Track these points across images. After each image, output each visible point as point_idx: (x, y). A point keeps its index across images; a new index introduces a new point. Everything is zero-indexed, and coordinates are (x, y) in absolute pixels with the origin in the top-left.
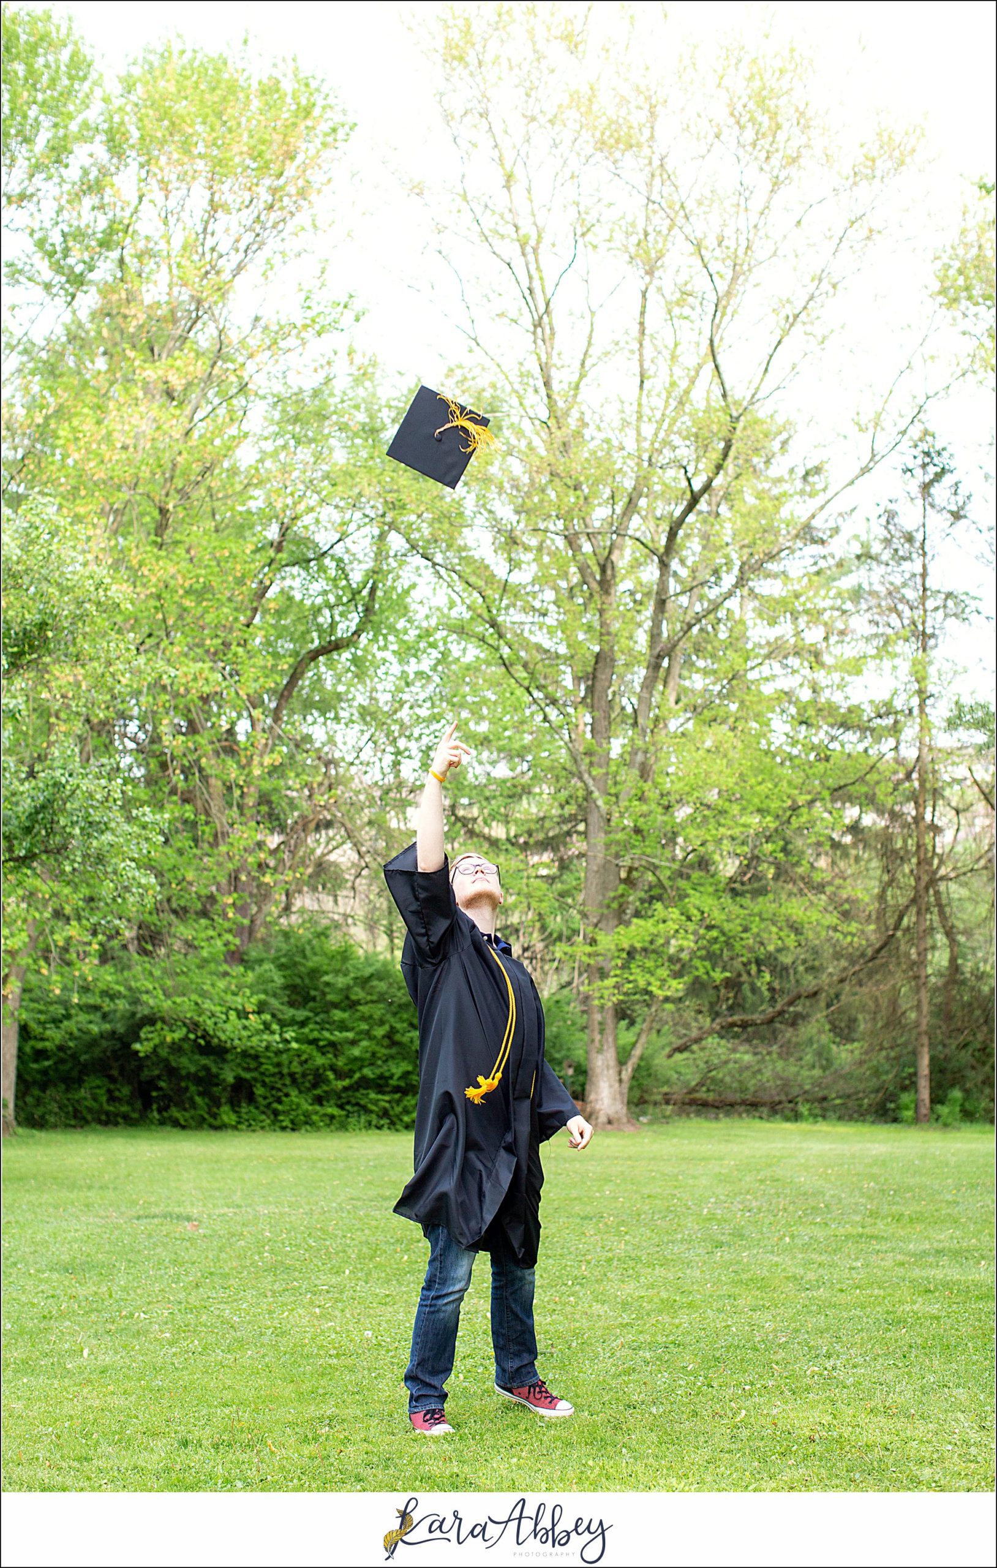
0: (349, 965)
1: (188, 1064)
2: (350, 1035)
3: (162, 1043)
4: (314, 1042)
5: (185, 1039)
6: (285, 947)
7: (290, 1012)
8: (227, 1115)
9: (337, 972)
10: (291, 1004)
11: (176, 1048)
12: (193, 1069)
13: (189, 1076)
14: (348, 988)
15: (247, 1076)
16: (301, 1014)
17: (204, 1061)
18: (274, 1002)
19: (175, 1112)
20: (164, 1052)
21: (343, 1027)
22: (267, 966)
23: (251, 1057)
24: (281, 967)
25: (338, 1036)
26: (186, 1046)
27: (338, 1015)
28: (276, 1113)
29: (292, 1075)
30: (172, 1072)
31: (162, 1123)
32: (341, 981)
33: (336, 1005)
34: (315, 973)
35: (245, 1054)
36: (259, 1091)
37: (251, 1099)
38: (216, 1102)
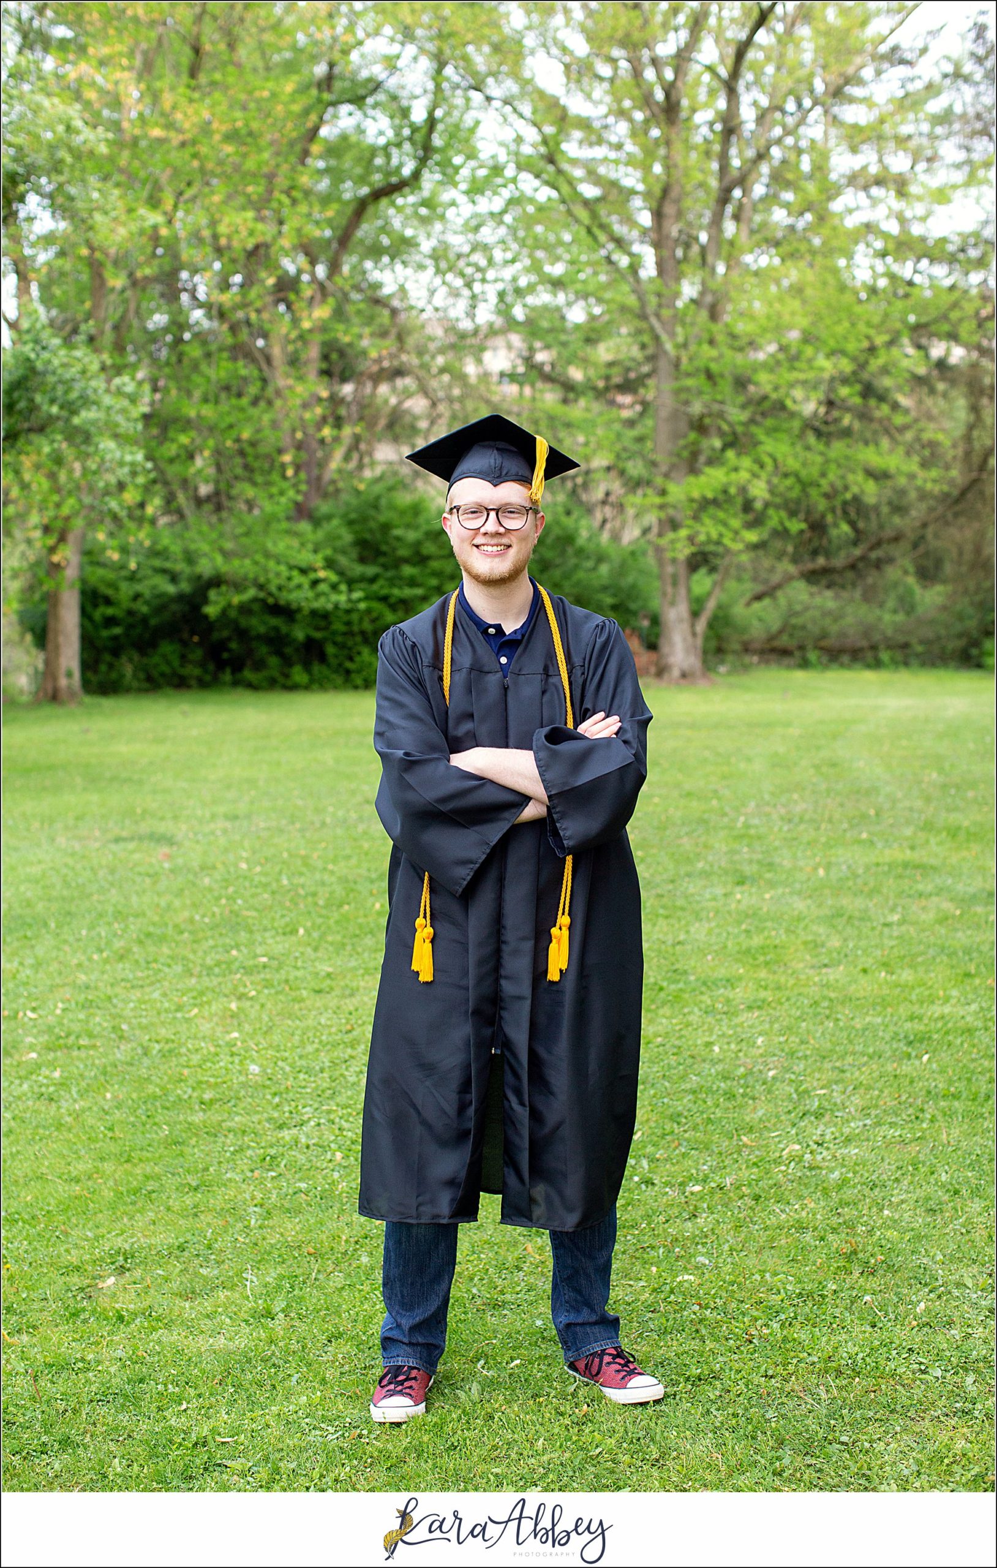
0: (421, 520)
1: (259, 625)
2: (419, 591)
3: (229, 605)
4: (384, 599)
5: (255, 600)
6: (354, 501)
7: (359, 569)
8: (298, 675)
9: (408, 526)
10: (362, 560)
11: (245, 609)
12: (262, 630)
13: (259, 637)
14: (418, 544)
15: (318, 635)
16: (371, 570)
17: (275, 621)
18: (343, 561)
19: (248, 674)
20: (233, 614)
21: (412, 583)
22: (335, 522)
23: (321, 617)
24: (350, 523)
25: (408, 592)
26: (256, 607)
27: (408, 570)
28: (348, 672)
29: (363, 633)
30: (242, 634)
31: (236, 684)
32: (412, 536)
33: (406, 561)
34: (386, 527)
35: (314, 613)
36: (330, 650)
37: (323, 658)
38: (288, 662)
